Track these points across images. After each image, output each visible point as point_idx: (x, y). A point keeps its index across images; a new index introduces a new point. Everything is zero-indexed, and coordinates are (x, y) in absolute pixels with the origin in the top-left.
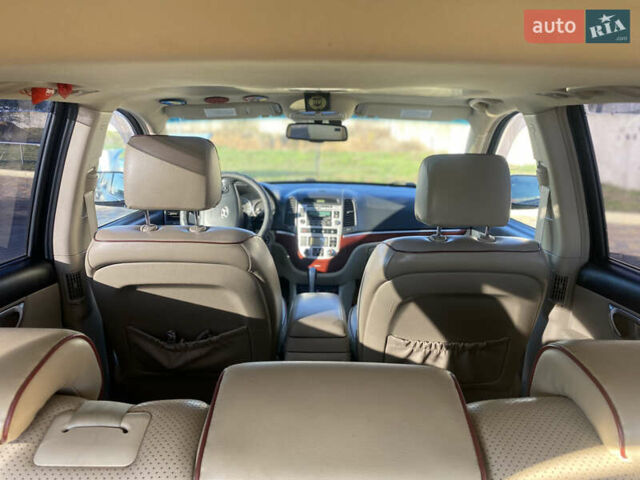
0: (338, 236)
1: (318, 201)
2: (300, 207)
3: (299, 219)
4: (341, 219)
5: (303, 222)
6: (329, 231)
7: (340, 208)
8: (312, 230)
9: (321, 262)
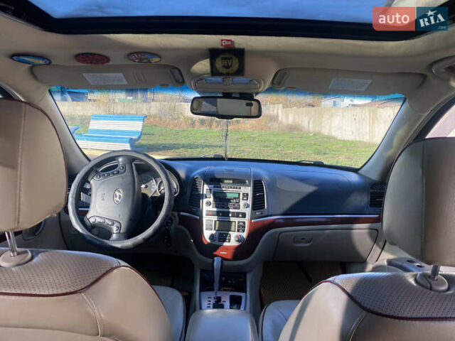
0: (247, 220)
1: (225, 181)
2: (206, 187)
3: (205, 201)
4: (250, 202)
5: (209, 204)
6: (237, 215)
7: (249, 190)
8: (218, 214)
9: (227, 248)
